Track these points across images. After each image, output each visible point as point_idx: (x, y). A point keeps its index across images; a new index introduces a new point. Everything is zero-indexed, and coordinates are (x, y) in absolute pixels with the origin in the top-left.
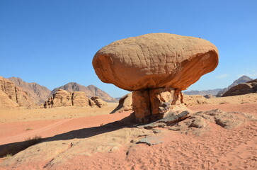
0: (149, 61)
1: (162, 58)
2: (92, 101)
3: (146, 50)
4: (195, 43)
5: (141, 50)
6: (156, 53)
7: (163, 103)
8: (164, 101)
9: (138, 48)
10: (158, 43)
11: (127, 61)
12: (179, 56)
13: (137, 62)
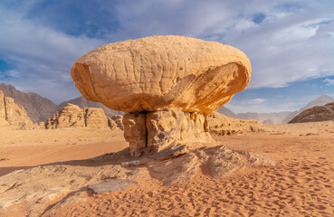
0: (138, 75)
1: (157, 71)
2: (113, 122)
3: (138, 59)
4: (208, 50)
5: (131, 58)
6: (150, 65)
7: (160, 132)
8: (163, 130)
9: (128, 56)
10: (156, 50)
11: (109, 74)
12: (181, 69)
13: (123, 76)
